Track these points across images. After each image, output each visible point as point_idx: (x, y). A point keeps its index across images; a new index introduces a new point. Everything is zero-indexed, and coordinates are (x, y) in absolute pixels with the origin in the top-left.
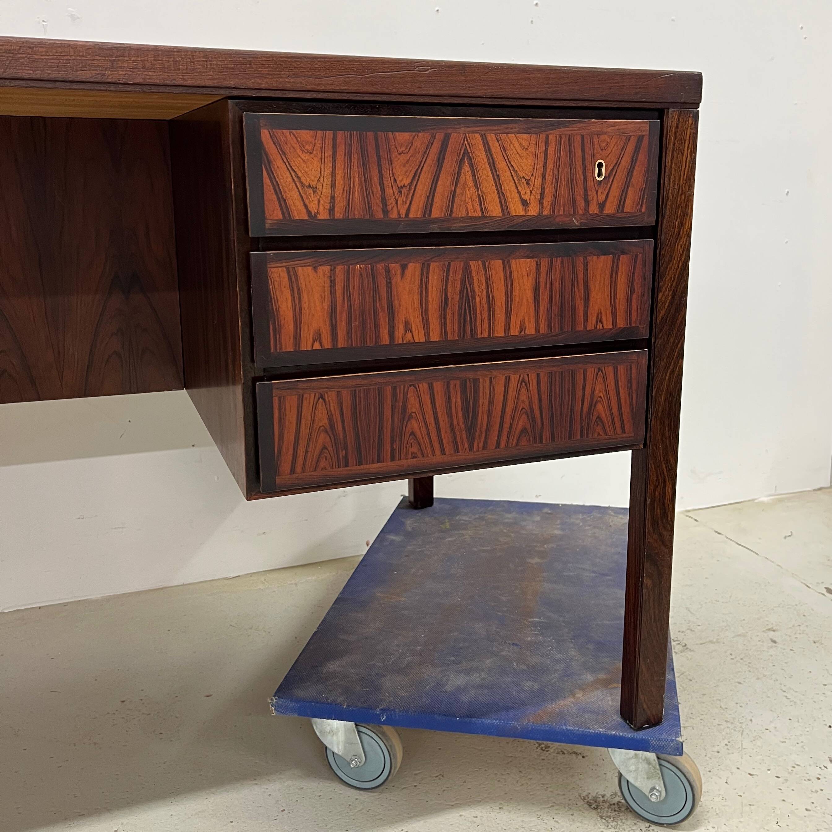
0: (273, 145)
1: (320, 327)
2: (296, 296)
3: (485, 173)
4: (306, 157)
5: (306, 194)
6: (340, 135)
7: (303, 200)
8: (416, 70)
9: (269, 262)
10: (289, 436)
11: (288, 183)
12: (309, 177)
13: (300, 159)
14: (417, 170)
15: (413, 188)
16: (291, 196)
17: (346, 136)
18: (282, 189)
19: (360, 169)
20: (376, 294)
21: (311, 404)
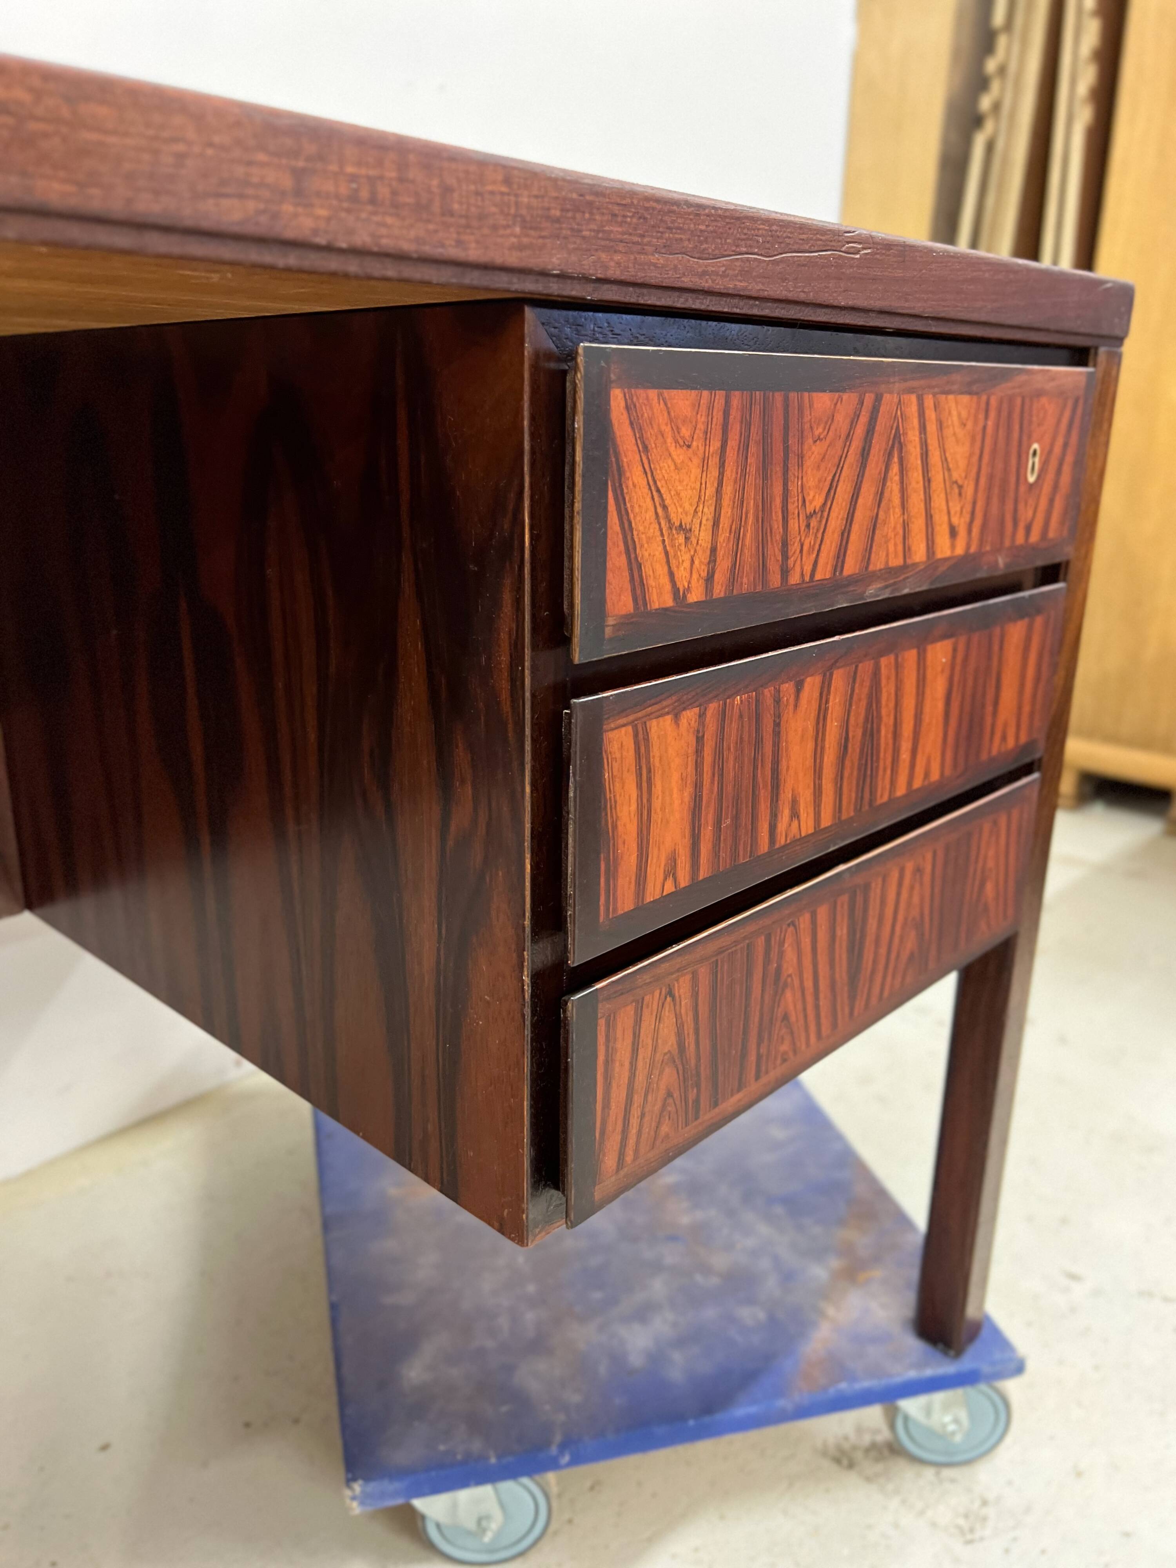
0: (629, 430)
1: (675, 844)
2: (645, 785)
3: (916, 477)
4: (679, 455)
5: (673, 546)
6: (736, 399)
7: (668, 562)
8: (843, 249)
9: (606, 719)
10: (619, 1094)
11: (647, 524)
12: (681, 506)
13: (670, 461)
14: (835, 474)
15: (826, 514)
16: (650, 555)
17: (745, 403)
18: (636, 540)
19: (757, 481)
20: (758, 753)
21: (654, 1014)
